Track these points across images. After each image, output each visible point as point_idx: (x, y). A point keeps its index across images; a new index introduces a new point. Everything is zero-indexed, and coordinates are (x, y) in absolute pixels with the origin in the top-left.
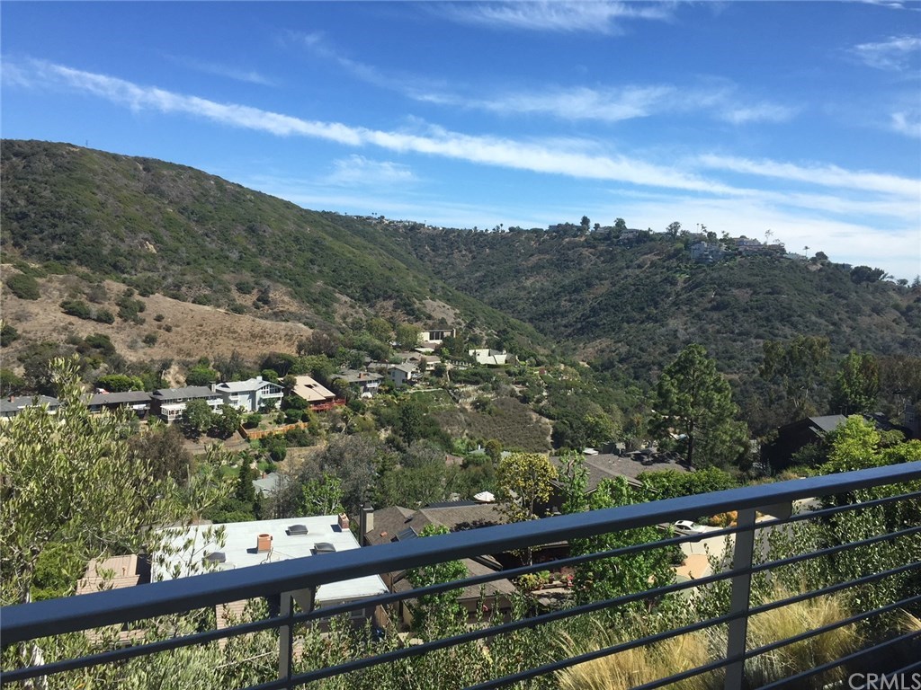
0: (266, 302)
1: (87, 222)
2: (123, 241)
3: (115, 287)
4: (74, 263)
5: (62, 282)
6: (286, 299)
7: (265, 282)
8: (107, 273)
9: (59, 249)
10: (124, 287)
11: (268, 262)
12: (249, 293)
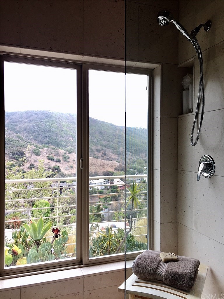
0: (105, 155)
1: (54, 133)
2: (64, 138)
3: (61, 151)
4: (50, 145)
5: (47, 150)
6: (111, 154)
7: (104, 148)
8: (59, 147)
9: (46, 141)
10: (64, 151)
11: (105, 142)
12: (100, 152)
